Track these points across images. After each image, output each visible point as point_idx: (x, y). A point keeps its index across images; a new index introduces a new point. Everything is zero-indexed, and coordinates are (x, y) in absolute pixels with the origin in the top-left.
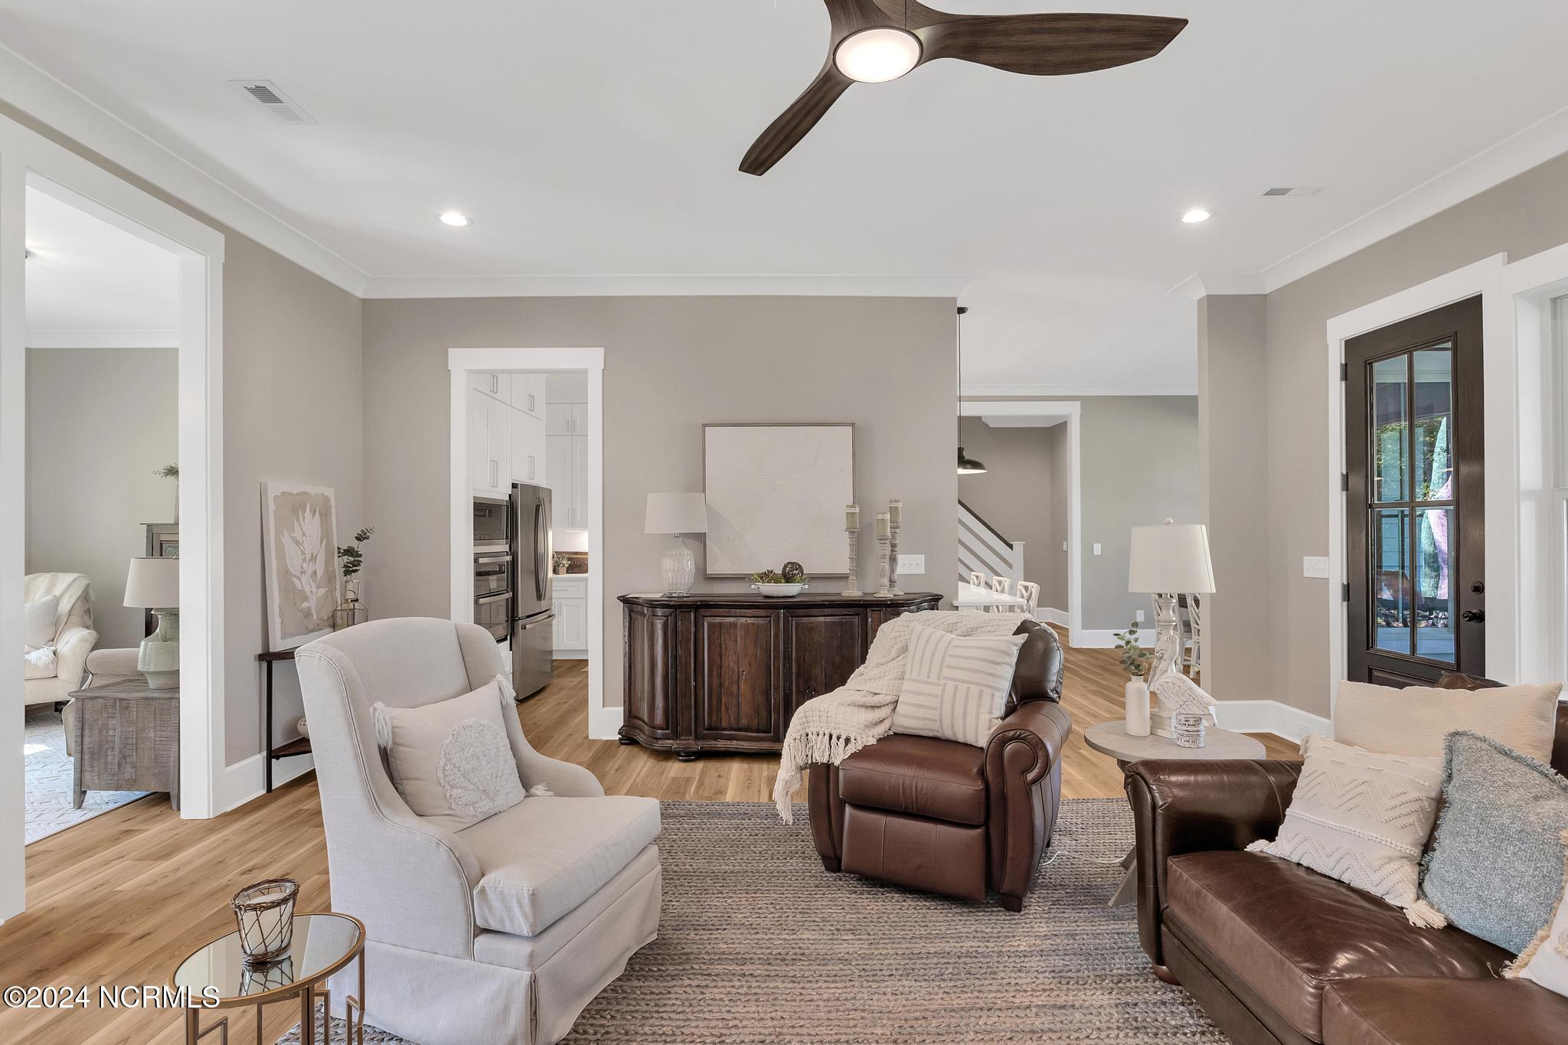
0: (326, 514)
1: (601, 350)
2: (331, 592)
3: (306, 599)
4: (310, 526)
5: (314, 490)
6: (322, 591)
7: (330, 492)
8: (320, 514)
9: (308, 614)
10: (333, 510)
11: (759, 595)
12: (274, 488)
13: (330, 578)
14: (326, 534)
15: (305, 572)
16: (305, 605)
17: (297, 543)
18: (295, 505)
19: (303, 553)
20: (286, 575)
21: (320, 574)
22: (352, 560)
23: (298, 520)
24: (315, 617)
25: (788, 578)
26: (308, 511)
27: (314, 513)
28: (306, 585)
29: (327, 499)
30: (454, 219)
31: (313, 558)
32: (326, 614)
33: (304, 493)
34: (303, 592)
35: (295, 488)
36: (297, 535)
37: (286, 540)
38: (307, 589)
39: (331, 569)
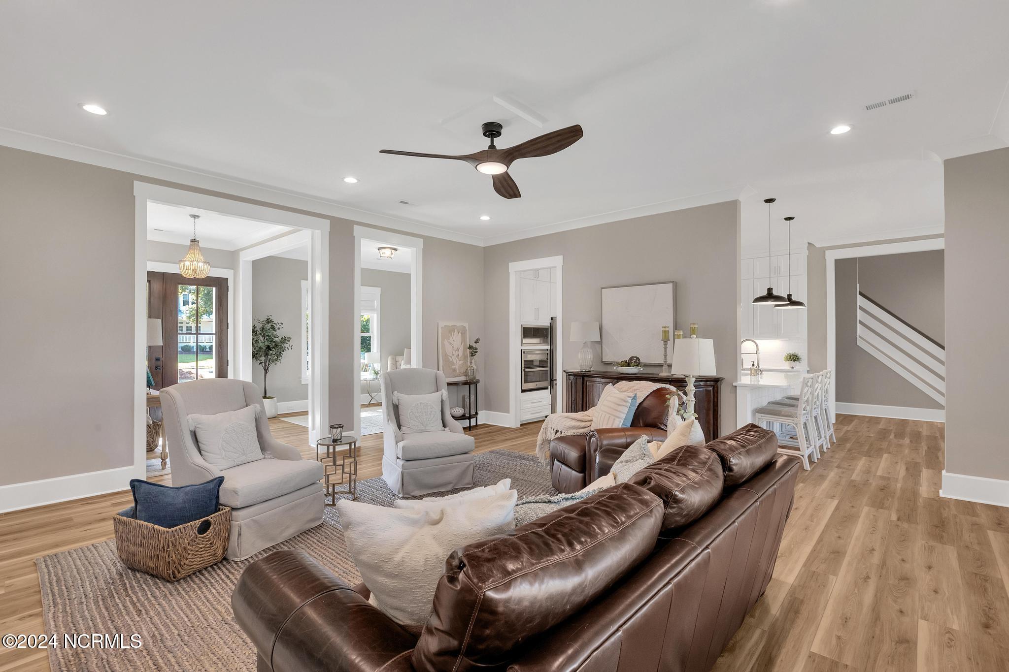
0: (464, 333)
1: (561, 257)
2: (466, 363)
3: (454, 365)
4: (457, 338)
5: (459, 324)
6: (461, 362)
7: (466, 325)
8: (461, 333)
9: (454, 370)
10: (467, 332)
11: (617, 373)
12: (442, 324)
13: (465, 357)
14: (464, 340)
15: (454, 355)
16: (453, 367)
17: (450, 344)
18: (451, 330)
19: (453, 348)
20: (446, 356)
21: (461, 355)
22: (473, 351)
23: (451, 335)
24: (458, 372)
25: (628, 365)
26: (456, 332)
27: (459, 333)
28: (454, 359)
29: (465, 327)
30: (485, 218)
31: (458, 350)
32: (463, 371)
33: (455, 326)
34: (452, 362)
35: (450, 324)
36: (451, 341)
37: (446, 342)
38: (455, 361)
39: (466, 354)
